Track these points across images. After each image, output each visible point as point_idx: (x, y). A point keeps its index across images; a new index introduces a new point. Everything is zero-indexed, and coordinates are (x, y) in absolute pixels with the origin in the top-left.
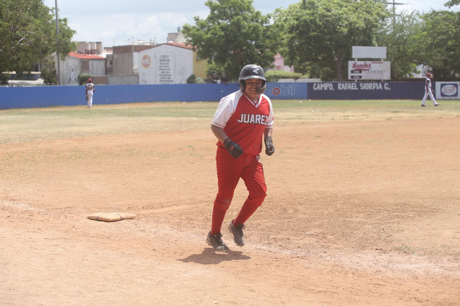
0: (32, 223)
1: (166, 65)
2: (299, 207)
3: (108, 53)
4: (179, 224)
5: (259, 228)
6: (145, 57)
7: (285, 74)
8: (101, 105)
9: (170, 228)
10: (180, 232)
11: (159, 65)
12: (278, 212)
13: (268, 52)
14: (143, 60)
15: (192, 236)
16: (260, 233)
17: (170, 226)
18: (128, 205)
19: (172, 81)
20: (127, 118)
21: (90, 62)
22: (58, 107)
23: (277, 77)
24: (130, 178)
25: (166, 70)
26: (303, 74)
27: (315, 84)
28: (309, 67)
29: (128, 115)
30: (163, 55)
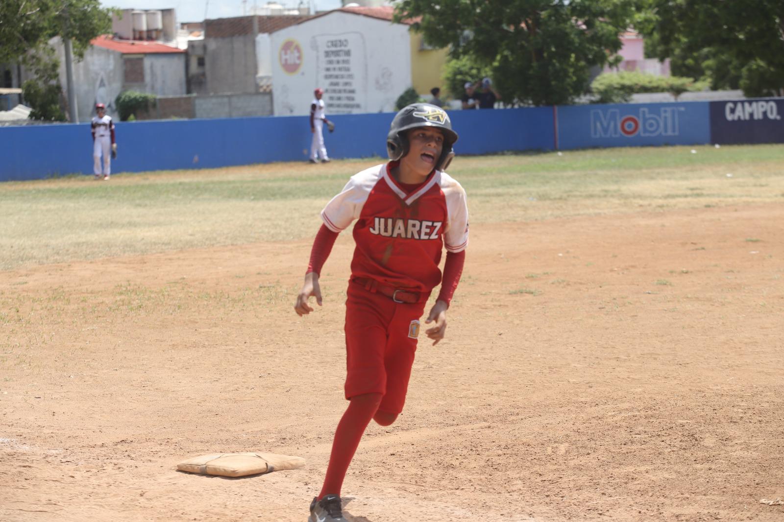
0: (31, 487)
1: (341, 65)
2: (732, 431)
3: (192, 38)
4: (419, 481)
5: (633, 487)
6: (288, 46)
7: (647, 80)
8: (181, 172)
9: (398, 492)
10: (425, 502)
11: (324, 65)
12: (678, 444)
13: (603, 26)
14: (283, 52)
15: (457, 513)
16: (637, 500)
17: (397, 485)
18: (279, 433)
19: (358, 106)
20: (252, 204)
21: (147, 62)
22: (70, 178)
23: (629, 90)
24: (277, 360)
25: (342, 77)
26: (696, 80)
27: (730, 105)
28: (710, 62)
29: (253, 195)
30: (333, 38)
